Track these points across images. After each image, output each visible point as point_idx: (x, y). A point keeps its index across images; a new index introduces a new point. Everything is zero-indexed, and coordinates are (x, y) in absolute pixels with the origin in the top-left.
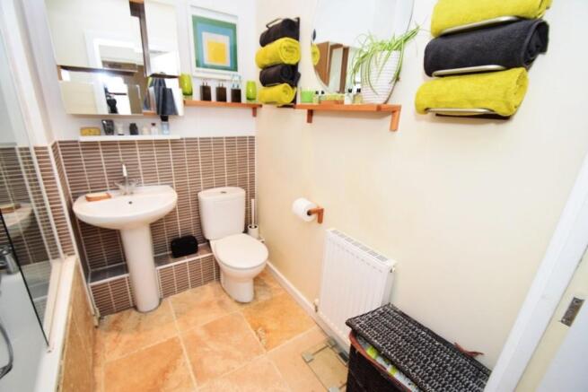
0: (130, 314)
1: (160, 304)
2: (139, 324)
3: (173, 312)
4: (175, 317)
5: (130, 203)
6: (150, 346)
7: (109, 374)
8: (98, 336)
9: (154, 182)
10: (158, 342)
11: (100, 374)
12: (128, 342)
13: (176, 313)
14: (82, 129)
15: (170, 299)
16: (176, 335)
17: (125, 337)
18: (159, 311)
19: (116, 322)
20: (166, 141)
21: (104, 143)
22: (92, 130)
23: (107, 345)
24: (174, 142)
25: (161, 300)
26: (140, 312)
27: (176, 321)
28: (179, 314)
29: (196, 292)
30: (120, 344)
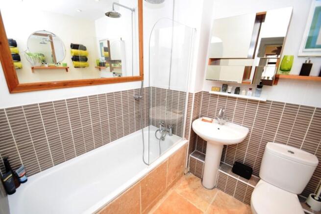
0: (198, 180)
1: (212, 189)
2: (197, 189)
3: (213, 199)
4: (212, 203)
5: (219, 129)
6: (191, 203)
7: (171, 196)
8: (182, 178)
9: (239, 123)
10: (194, 205)
11: (170, 192)
12: (186, 191)
13: (214, 201)
14: (213, 87)
15: (219, 191)
16: (204, 211)
17: (188, 189)
18: (208, 192)
19: (191, 179)
20: (257, 101)
21: (220, 96)
22: (216, 88)
23: (181, 184)
24: (262, 102)
25: (214, 187)
26: (202, 184)
27: (210, 205)
28: (215, 203)
29: (235, 202)
30: (184, 190)
